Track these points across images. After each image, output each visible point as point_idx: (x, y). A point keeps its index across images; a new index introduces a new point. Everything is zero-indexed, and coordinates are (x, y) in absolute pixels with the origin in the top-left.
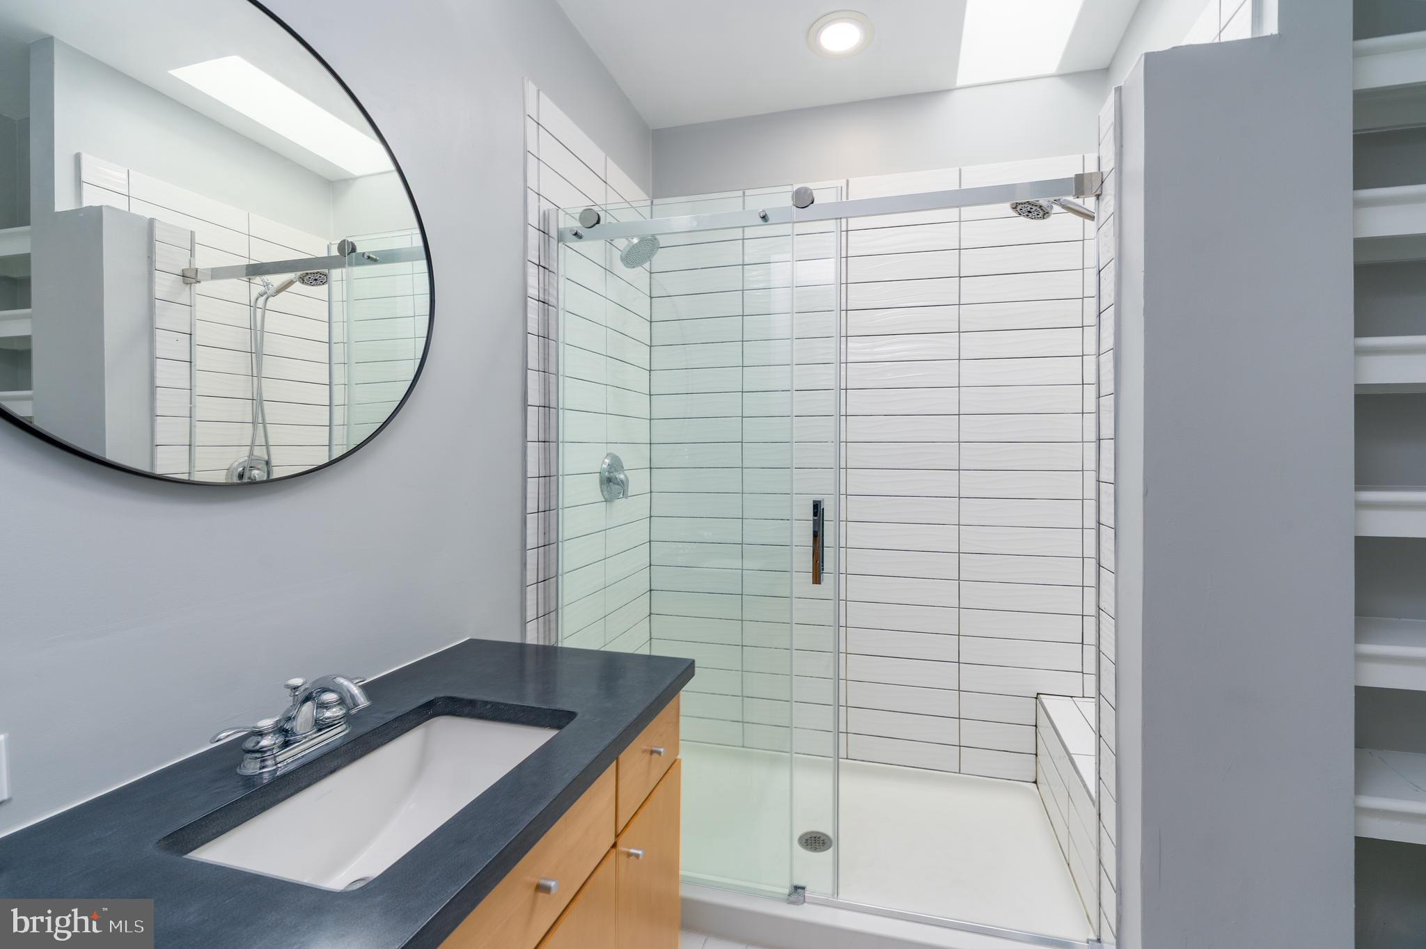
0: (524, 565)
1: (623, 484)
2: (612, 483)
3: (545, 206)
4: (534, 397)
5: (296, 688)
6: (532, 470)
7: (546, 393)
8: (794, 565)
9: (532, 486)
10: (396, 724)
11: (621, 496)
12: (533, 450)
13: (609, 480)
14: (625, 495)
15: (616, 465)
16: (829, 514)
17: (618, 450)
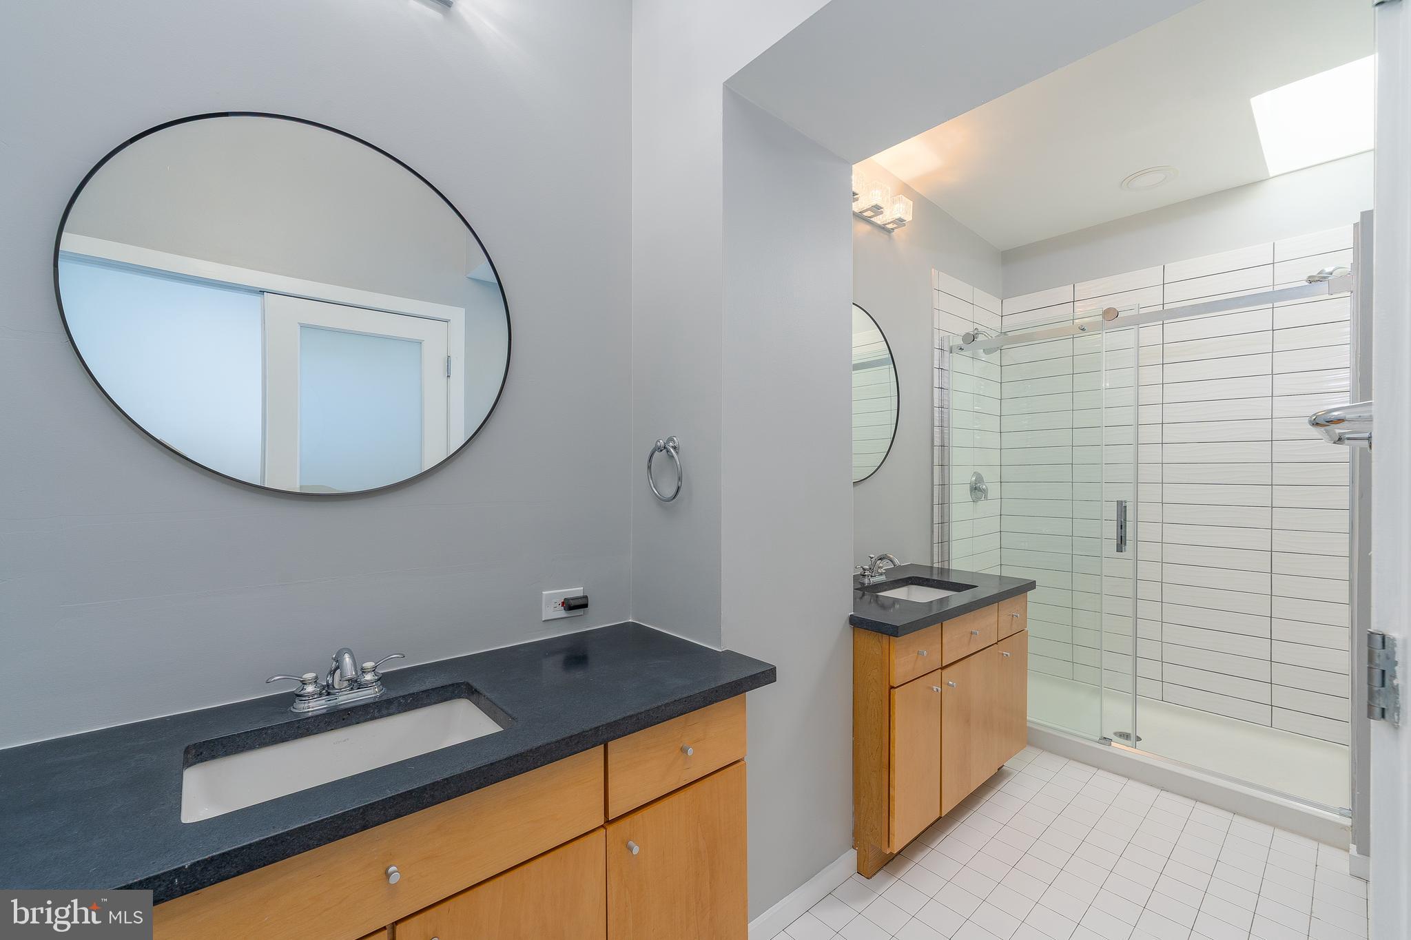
0: (932, 532)
1: (985, 492)
2: (977, 490)
3: (942, 334)
4: (937, 442)
5: (872, 558)
6: (936, 481)
7: (942, 439)
8: (1103, 554)
9: (936, 489)
10: (900, 582)
11: (983, 499)
12: (937, 469)
13: (976, 489)
14: (986, 498)
15: (979, 478)
16: (1130, 515)
17: (979, 470)
